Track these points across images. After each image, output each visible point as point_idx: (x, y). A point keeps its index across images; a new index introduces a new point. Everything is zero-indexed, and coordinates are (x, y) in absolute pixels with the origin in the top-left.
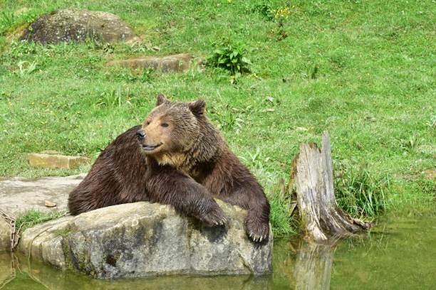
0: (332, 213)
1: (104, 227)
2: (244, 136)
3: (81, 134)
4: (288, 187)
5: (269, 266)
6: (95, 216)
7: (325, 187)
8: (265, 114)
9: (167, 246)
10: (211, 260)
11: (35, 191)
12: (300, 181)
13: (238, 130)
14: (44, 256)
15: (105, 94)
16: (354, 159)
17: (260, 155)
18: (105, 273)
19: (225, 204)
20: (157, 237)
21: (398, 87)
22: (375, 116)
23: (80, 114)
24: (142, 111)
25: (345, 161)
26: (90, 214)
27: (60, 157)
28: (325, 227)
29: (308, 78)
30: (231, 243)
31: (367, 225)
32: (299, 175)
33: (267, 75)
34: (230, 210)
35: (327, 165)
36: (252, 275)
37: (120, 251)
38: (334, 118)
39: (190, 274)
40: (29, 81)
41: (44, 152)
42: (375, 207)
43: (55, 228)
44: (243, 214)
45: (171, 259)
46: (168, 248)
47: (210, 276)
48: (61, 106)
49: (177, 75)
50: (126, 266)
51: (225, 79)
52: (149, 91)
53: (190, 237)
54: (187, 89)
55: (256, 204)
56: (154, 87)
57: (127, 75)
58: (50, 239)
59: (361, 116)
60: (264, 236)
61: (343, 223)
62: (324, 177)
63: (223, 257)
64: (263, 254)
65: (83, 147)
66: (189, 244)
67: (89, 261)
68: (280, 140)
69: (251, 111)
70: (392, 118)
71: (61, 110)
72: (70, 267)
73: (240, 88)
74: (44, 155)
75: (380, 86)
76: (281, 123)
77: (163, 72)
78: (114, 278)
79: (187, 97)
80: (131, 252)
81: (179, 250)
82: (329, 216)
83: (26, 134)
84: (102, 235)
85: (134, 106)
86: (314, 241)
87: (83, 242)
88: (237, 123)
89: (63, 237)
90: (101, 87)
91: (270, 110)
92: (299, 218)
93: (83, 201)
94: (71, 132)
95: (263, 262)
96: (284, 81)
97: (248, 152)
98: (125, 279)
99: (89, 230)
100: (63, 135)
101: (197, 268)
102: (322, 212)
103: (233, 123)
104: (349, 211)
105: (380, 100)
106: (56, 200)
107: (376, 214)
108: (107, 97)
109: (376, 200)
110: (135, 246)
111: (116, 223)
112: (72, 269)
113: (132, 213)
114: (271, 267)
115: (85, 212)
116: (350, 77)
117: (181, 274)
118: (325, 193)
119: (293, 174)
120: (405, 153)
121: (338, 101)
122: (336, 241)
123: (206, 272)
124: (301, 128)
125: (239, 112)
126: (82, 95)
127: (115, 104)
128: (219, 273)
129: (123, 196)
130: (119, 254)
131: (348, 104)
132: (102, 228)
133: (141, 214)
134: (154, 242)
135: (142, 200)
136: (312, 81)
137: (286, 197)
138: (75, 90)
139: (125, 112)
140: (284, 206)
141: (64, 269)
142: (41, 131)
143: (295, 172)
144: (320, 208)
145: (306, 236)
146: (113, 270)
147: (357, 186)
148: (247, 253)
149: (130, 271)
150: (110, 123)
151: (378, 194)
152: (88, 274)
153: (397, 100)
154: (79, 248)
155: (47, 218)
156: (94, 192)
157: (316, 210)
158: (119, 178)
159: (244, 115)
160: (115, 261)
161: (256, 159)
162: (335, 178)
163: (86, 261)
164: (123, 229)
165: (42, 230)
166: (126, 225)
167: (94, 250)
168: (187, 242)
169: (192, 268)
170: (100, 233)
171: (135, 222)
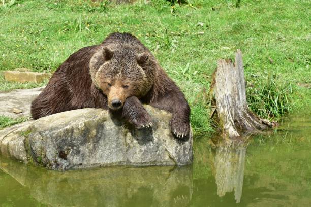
0: (245, 115)
1: (57, 128)
2: (178, 54)
3: (47, 55)
4: (209, 94)
5: (190, 158)
6: (51, 120)
7: (238, 94)
8: (196, 36)
9: (108, 143)
10: (143, 154)
11: (6, 101)
12: (218, 89)
13: (173, 49)
14: (11, 152)
15: (69, 22)
16: (266, 72)
17: (190, 69)
18: (58, 165)
19: (154, 109)
20: (99, 136)
21: (305, 13)
22: (285, 37)
23: (48, 39)
24: (98, 35)
25: (259, 74)
26: (47, 118)
27: (28, 73)
28: (239, 126)
29: (233, 6)
30: (159, 140)
31: (273, 124)
32: (217, 84)
33: (200, 5)
34: (158, 113)
35: (240, 76)
36: (176, 166)
37: (70, 147)
38: (251, 39)
39: (126, 165)
40: (9, 13)
41: (17, 69)
42: (280, 110)
43: (19, 130)
44: (169, 117)
45: (111, 153)
46: (109, 144)
47: (143, 167)
48: (33, 32)
49: (127, 6)
50: (75, 160)
51: (166, 8)
52: (104, 19)
53: (126, 135)
54: (134, 17)
55: (180, 108)
56: (109, 16)
57: (88, 7)
58: (15, 139)
59: (274, 36)
60: (185, 134)
61: (253, 123)
62: (237, 85)
63: (153, 152)
64: (185, 149)
65: (48, 65)
66: (125, 141)
67: (45, 156)
68: (207, 57)
69: (185, 34)
70: (298, 38)
71: (33, 36)
72: (31, 160)
73: (177, 16)
74: (16, 72)
75: (290, 13)
76: (209, 43)
77: (116, 3)
78: (65, 170)
79: (134, 24)
80: (79, 147)
81: (117, 146)
82: (242, 117)
83: (3, 55)
84: (55, 135)
85: (92, 31)
86: (229, 138)
87: (40, 140)
88: (173, 44)
89: (25, 137)
90: (66, 16)
91: (201, 33)
92: (218, 120)
93: (42, 108)
94: (40, 53)
95: (185, 155)
96: (213, 9)
97: (180, 68)
98: (74, 170)
99: (45, 131)
100: (33, 56)
101: (132, 161)
102: (236, 115)
103: (170, 44)
104: (259, 113)
105: (289, 23)
106: (22, 108)
107: (281, 116)
108: (70, 24)
109: (281, 104)
110: (82, 143)
111: (66, 125)
112: (32, 162)
113: (79, 117)
114: (192, 159)
115: (44, 116)
116: (267, 5)
117: (120, 165)
118: (239, 99)
119: (213, 84)
120: (308, 66)
121: (256, 25)
122: (248, 138)
123: (139, 163)
124: (225, 47)
125: (175, 35)
126: (51, 23)
127: (76, 30)
128: (149, 164)
129: (73, 104)
130: (69, 150)
131: (263, 27)
132: (55, 130)
133: (86, 118)
134: (97, 140)
135: (89, 107)
136: (236, 9)
137: (208, 102)
138: (45, 19)
139: (84, 36)
140: (206, 109)
141: (26, 162)
142: (16, 53)
143: (214, 82)
144: (235, 111)
145: (223, 134)
146: (64, 163)
147: (266, 93)
148: (172, 148)
149: (78, 164)
150: (71, 45)
151: (283, 99)
152: (45, 166)
153: (304, 23)
154: (37, 145)
155: (14, 122)
156: (51, 101)
157: (231, 113)
158: (70, 88)
159: (180, 37)
160: (66, 155)
161: (186, 72)
162: (247, 87)
163: (43, 156)
164: (72, 130)
165: (9, 132)
166: (74, 127)
167: (49, 147)
168: (124, 139)
169: (128, 160)
170: (53, 133)
171: (81, 125)
